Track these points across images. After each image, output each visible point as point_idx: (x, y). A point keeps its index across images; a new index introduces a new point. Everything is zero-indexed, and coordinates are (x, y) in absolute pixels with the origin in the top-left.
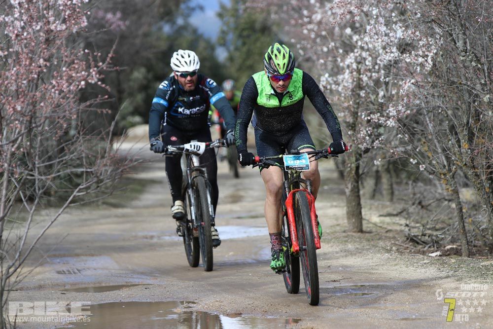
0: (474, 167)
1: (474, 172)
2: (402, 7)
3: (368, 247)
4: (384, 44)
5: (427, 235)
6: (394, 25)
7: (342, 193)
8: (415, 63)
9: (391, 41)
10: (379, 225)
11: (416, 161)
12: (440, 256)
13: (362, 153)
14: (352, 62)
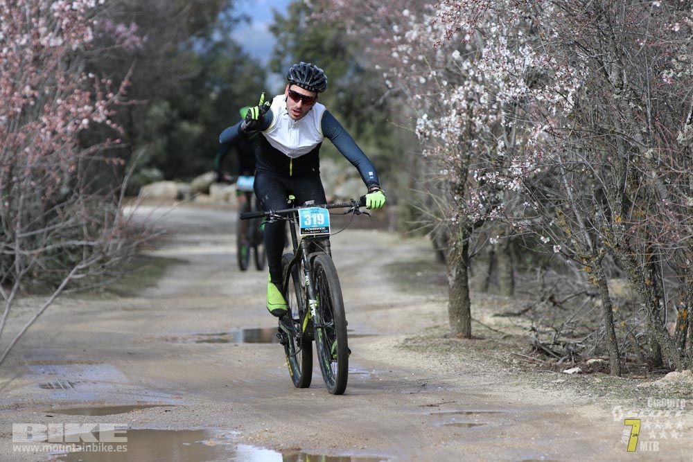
0: (629, 250)
1: (629, 256)
2: (533, 23)
3: (478, 359)
4: (506, 74)
5: (561, 343)
6: (521, 48)
7: (443, 282)
8: (549, 102)
9: (517, 71)
10: (493, 328)
11: (548, 240)
12: (579, 373)
13: (473, 226)
14: (461, 98)
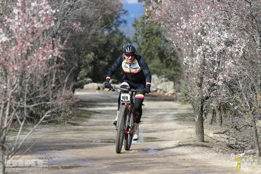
3: (206, 150)
4: (218, 41)
5: (238, 144)
6: (223, 31)
7: (194, 120)
8: (234, 52)
9: (221, 40)
10: (213, 138)
11: (233, 104)
13: (205, 99)
14: (201, 50)
